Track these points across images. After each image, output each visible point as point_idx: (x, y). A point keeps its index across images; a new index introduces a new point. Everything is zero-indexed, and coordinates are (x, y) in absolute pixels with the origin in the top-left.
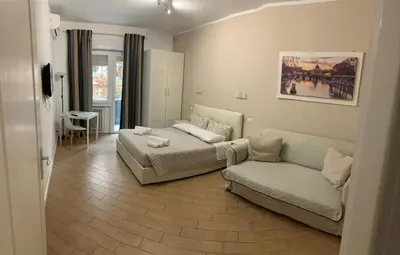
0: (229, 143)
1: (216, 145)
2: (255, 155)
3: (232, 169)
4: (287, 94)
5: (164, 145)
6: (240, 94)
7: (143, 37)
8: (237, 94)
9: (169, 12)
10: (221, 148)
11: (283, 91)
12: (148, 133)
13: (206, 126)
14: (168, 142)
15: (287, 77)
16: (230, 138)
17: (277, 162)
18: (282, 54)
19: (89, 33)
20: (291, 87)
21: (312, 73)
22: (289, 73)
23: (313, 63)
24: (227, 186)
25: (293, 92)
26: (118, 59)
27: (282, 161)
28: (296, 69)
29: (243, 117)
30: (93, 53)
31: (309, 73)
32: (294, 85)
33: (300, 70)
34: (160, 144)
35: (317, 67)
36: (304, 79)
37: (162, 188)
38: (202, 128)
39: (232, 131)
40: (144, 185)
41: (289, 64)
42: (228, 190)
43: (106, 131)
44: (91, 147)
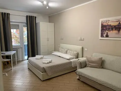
0: (77, 59)
1: (72, 60)
2: (89, 65)
3: (79, 70)
4: (104, 37)
5: (50, 62)
6: (81, 38)
7: (36, 17)
8: (79, 38)
9: (47, 7)
10: (74, 62)
11: (102, 36)
12: (42, 58)
13: (66, 53)
14: (52, 60)
15: (104, 29)
16: (77, 57)
17: (100, 68)
18: (101, 20)
19: (8, 14)
20: (106, 34)
21: (117, 27)
22: (105, 28)
23: (117, 21)
24: (78, 77)
25: (107, 36)
26: (24, 26)
27: (102, 68)
28: (108, 25)
29: (83, 48)
30: (11, 23)
31: (115, 26)
32: (107, 33)
33: (110, 26)
34: (48, 62)
35: (120, 23)
36: (112, 30)
37: (51, 81)
38: (65, 53)
39: (78, 54)
40: (43, 81)
41: (105, 24)
42: (78, 80)
43: (21, 60)
44: (13, 68)
